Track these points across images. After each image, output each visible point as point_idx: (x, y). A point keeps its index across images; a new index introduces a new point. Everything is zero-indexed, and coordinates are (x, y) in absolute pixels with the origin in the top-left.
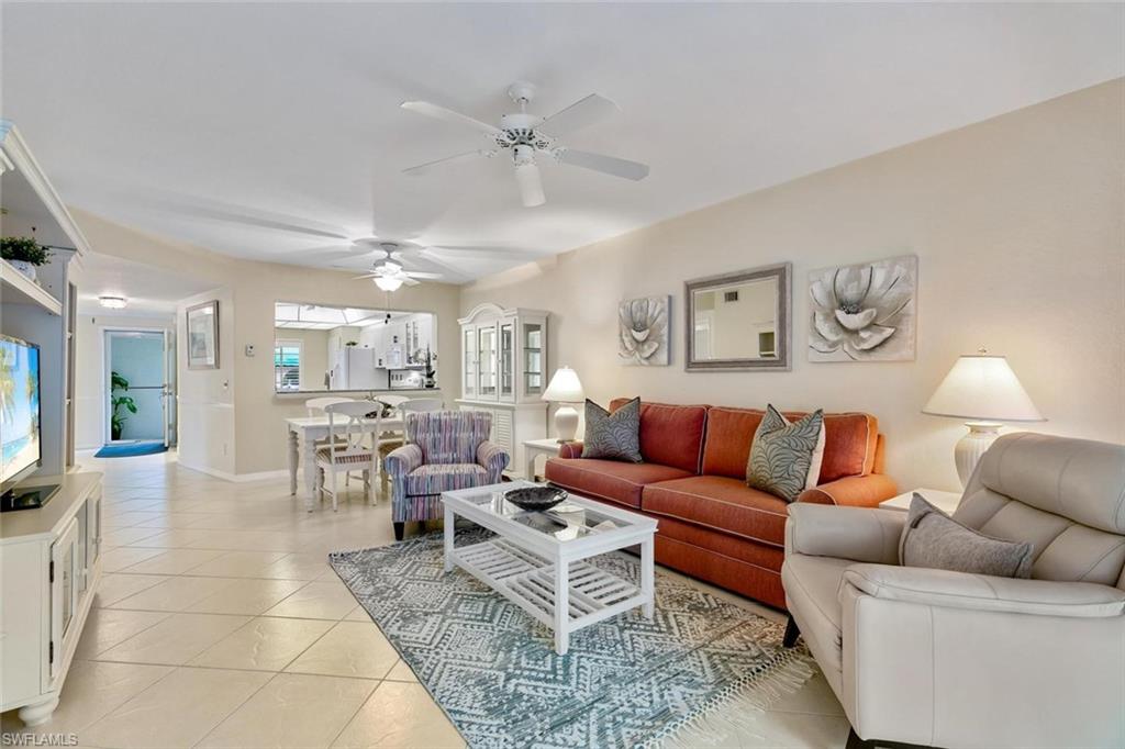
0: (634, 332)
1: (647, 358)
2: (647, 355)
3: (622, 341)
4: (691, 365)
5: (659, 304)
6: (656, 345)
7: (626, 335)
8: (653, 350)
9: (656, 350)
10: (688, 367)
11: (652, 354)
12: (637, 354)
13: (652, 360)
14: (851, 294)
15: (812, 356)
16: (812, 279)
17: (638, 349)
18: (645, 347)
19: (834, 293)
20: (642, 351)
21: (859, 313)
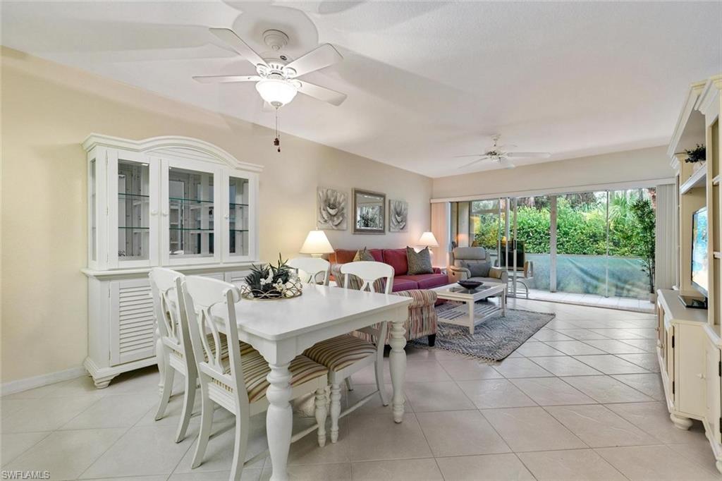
0: (328, 208)
1: (336, 226)
2: (336, 224)
3: (321, 212)
5: (342, 196)
6: (341, 219)
7: (324, 210)
8: (339, 221)
9: (341, 221)
10: (355, 231)
11: (339, 224)
12: (330, 222)
13: (339, 227)
14: (398, 210)
15: (392, 230)
16: (391, 202)
17: (331, 219)
18: (335, 219)
19: (395, 209)
20: (333, 221)
21: (401, 217)
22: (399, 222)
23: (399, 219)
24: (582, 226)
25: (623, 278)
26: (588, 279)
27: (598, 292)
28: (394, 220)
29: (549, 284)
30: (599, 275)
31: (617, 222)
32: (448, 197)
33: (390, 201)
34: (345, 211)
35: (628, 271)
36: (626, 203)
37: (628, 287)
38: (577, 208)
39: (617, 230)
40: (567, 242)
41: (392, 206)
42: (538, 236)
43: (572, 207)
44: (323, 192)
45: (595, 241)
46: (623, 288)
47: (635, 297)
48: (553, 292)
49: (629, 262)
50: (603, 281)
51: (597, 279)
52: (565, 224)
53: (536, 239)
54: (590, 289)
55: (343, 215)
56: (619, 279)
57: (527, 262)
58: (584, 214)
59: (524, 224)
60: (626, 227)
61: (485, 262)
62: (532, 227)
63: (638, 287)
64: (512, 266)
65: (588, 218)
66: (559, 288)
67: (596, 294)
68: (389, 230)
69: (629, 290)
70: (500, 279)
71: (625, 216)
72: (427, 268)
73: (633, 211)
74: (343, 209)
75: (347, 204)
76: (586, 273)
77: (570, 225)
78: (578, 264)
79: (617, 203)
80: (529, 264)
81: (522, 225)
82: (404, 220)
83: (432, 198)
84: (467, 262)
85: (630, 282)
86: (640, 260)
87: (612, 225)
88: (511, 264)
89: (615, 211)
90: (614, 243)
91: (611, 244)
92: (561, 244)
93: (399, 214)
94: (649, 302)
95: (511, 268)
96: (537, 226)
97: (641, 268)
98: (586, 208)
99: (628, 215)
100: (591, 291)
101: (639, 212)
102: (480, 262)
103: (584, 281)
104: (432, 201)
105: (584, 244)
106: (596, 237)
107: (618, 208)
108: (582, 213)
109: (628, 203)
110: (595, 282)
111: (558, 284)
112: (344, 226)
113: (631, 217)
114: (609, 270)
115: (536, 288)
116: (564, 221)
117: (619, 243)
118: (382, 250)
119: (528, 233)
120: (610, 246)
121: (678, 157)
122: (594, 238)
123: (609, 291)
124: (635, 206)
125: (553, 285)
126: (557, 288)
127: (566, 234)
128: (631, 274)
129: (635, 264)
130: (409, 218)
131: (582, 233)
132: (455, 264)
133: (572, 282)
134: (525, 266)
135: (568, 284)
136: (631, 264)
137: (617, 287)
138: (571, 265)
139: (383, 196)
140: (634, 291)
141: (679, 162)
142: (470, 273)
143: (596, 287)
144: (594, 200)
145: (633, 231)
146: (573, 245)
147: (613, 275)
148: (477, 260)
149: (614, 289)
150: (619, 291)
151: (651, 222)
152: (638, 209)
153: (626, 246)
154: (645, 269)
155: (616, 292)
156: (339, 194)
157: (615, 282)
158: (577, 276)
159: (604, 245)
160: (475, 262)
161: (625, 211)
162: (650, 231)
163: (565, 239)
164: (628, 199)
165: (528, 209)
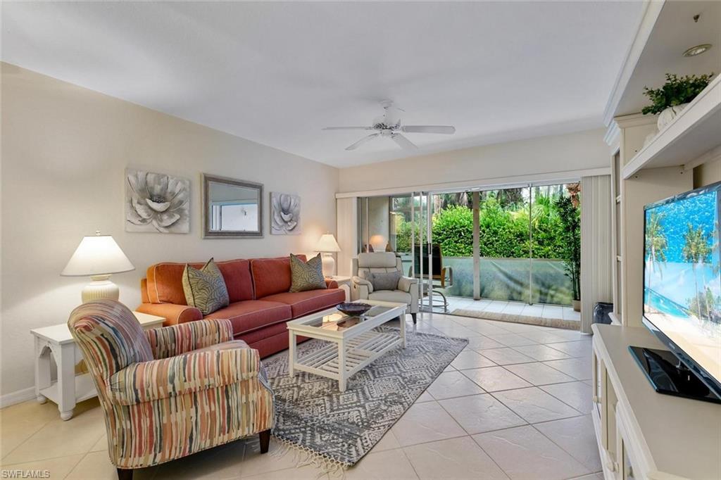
0: (149, 202)
1: (167, 227)
2: (167, 224)
3: (132, 207)
4: (209, 234)
5: (180, 184)
6: (177, 217)
7: (140, 203)
8: (174, 220)
9: (178, 220)
10: (206, 235)
11: (173, 224)
12: (154, 222)
13: (173, 229)
14: (285, 206)
15: (274, 231)
16: (273, 195)
17: (155, 218)
18: (165, 217)
19: (280, 204)
20: (161, 221)
21: (287, 214)
22: (286, 222)
23: (286, 217)
24: (510, 225)
25: (547, 282)
26: (512, 284)
27: (522, 298)
28: (278, 219)
29: (473, 291)
30: (523, 280)
31: (541, 221)
32: (354, 191)
33: (271, 194)
34: (186, 206)
35: (551, 275)
36: (549, 202)
37: (552, 292)
38: (506, 207)
39: (541, 229)
40: (497, 241)
41: (275, 202)
42: (469, 236)
43: (503, 207)
44: (136, 176)
45: (521, 240)
46: (546, 294)
47: (559, 304)
48: (476, 300)
49: (553, 266)
50: (527, 287)
51: (521, 284)
52: (494, 224)
53: (468, 238)
54: (515, 295)
55: (181, 212)
56: (543, 285)
57: (445, 269)
58: (512, 213)
59: (456, 223)
60: (549, 226)
61: (395, 270)
62: (464, 227)
63: (561, 292)
64: (428, 273)
65: (515, 218)
66: (483, 295)
67: (521, 301)
68: (271, 233)
69: (552, 296)
70: (409, 292)
71: (548, 215)
72: (317, 282)
73: (556, 209)
74: (181, 202)
75: (190, 196)
76: (510, 278)
77: (499, 224)
78: (502, 268)
79: (541, 202)
80: (447, 271)
81: (454, 224)
82: (295, 218)
83: (338, 192)
84: (373, 271)
85: (554, 287)
86: (563, 263)
87: (537, 224)
88: (426, 272)
89: (538, 211)
90: (539, 242)
91: (536, 243)
92: (491, 244)
93: (286, 212)
94: (572, 309)
95: (426, 276)
96: (468, 225)
97: (564, 272)
98: (515, 209)
99: (551, 214)
100: (515, 298)
101: (562, 210)
102: (390, 271)
103: (508, 287)
104: (338, 196)
105: (511, 243)
106: (523, 236)
107: (542, 207)
108: (510, 212)
109: (551, 202)
110: (518, 288)
111: (482, 291)
112: (184, 227)
113: (554, 216)
114: (532, 274)
115: (460, 295)
116: (494, 220)
117: (543, 242)
118: (250, 261)
119: (460, 232)
120: (535, 245)
121: (619, 122)
122: (521, 237)
123: (533, 297)
124: (558, 203)
125: (477, 292)
126: (481, 295)
127: (495, 233)
128: (555, 278)
129: (559, 267)
130: (302, 216)
131: (510, 232)
132: (360, 273)
133: (496, 288)
134: (442, 274)
135: (492, 290)
136: (555, 267)
137: (541, 293)
138: (494, 269)
139: (260, 188)
140: (557, 297)
141: (619, 130)
142: (372, 287)
143: (520, 293)
144: (521, 200)
145: (555, 231)
146: (502, 244)
147: (537, 280)
148: (386, 268)
149: (538, 295)
150: (543, 297)
151: (574, 221)
152: (561, 207)
153: (549, 245)
154: (568, 272)
155: (540, 299)
156: (171, 182)
157: (538, 287)
158: (501, 281)
159: (530, 244)
160: (383, 271)
161: (548, 211)
162: (573, 231)
163: (494, 239)
164: (550, 199)
165: (459, 208)
